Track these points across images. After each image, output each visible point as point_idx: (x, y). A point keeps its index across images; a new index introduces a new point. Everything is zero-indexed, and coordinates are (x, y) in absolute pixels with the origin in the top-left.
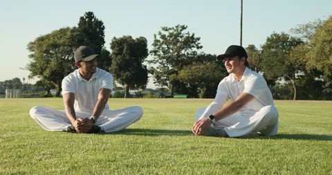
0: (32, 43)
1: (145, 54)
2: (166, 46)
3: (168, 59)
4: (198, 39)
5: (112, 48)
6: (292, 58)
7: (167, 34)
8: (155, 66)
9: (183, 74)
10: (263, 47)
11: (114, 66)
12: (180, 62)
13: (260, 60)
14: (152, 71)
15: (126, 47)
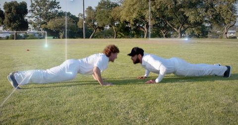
1: (26, 12)
2: (39, 7)
3: (40, 15)
4: (58, 3)
5: (4, 9)
6: (112, 14)
8: (32, 19)
9: (50, 24)
10: (96, 8)
11: (6, 20)
12: (48, 17)
13: (95, 15)
14: (31, 23)
15: (13, 8)
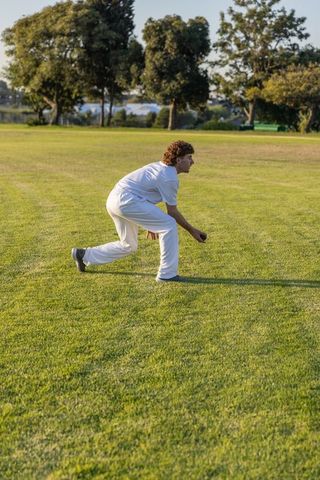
0: (9, 30)
1: (204, 48)
2: (242, 35)
3: (247, 56)
4: (302, 20)
5: (145, 38)
7: (244, 11)
8: (222, 71)
9: (273, 88)
11: (148, 72)
12: (268, 65)
14: (218, 81)
15: (169, 37)
